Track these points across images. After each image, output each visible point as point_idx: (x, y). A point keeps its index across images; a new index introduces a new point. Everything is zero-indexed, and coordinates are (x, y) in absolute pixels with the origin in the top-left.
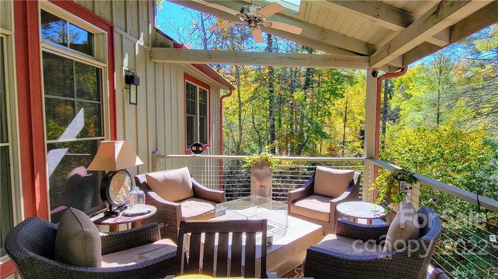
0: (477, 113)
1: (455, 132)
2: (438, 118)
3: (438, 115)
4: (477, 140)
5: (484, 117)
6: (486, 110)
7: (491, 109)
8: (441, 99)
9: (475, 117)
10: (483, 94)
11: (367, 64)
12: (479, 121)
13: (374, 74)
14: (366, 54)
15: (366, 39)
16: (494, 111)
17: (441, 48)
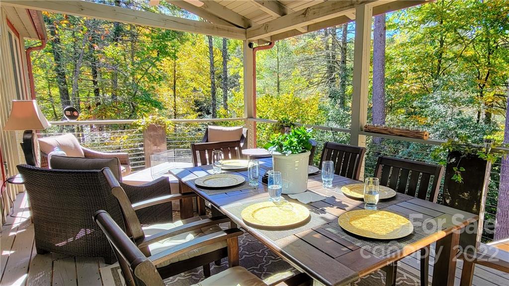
0: (310, 83)
1: (296, 99)
2: (278, 86)
3: (278, 84)
4: (314, 106)
5: (315, 86)
6: (316, 80)
7: (321, 79)
8: (280, 67)
9: (308, 86)
10: (314, 64)
11: (244, 35)
12: (312, 90)
13: (250, 45)
14: (243, 26)
15: (243, 13)
16: (323, 81)
17: (302, 33)
